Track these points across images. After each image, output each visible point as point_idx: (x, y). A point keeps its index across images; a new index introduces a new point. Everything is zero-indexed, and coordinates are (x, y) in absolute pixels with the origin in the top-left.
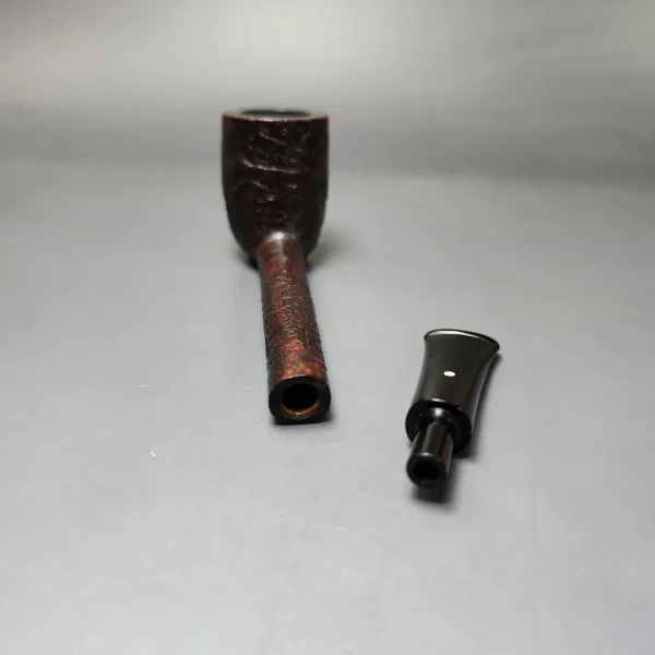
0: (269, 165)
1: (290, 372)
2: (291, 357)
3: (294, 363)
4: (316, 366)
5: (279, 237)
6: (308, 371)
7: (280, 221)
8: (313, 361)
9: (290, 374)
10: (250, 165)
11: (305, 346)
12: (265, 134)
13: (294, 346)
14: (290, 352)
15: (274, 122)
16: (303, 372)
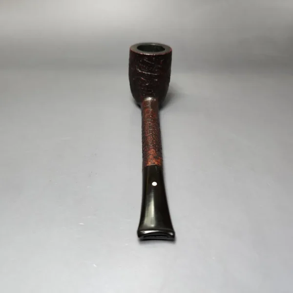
0: (147, 72)
1: (150, 163)
2: (151, 157)
3: (151, 159)
4: (159, 161)
5: (150, 99)
6: (156, 163)
7: (150, 93)
8: (158, 159)
9: (150, 164)
10: (140, 71)
11: (156, 152)
12: (146, 60)
13: (152, 152)
14: (150, 154)
15: (150, 55)
16: (154, 163)
